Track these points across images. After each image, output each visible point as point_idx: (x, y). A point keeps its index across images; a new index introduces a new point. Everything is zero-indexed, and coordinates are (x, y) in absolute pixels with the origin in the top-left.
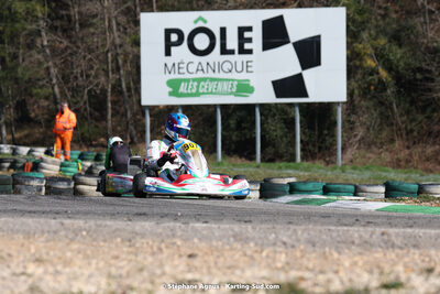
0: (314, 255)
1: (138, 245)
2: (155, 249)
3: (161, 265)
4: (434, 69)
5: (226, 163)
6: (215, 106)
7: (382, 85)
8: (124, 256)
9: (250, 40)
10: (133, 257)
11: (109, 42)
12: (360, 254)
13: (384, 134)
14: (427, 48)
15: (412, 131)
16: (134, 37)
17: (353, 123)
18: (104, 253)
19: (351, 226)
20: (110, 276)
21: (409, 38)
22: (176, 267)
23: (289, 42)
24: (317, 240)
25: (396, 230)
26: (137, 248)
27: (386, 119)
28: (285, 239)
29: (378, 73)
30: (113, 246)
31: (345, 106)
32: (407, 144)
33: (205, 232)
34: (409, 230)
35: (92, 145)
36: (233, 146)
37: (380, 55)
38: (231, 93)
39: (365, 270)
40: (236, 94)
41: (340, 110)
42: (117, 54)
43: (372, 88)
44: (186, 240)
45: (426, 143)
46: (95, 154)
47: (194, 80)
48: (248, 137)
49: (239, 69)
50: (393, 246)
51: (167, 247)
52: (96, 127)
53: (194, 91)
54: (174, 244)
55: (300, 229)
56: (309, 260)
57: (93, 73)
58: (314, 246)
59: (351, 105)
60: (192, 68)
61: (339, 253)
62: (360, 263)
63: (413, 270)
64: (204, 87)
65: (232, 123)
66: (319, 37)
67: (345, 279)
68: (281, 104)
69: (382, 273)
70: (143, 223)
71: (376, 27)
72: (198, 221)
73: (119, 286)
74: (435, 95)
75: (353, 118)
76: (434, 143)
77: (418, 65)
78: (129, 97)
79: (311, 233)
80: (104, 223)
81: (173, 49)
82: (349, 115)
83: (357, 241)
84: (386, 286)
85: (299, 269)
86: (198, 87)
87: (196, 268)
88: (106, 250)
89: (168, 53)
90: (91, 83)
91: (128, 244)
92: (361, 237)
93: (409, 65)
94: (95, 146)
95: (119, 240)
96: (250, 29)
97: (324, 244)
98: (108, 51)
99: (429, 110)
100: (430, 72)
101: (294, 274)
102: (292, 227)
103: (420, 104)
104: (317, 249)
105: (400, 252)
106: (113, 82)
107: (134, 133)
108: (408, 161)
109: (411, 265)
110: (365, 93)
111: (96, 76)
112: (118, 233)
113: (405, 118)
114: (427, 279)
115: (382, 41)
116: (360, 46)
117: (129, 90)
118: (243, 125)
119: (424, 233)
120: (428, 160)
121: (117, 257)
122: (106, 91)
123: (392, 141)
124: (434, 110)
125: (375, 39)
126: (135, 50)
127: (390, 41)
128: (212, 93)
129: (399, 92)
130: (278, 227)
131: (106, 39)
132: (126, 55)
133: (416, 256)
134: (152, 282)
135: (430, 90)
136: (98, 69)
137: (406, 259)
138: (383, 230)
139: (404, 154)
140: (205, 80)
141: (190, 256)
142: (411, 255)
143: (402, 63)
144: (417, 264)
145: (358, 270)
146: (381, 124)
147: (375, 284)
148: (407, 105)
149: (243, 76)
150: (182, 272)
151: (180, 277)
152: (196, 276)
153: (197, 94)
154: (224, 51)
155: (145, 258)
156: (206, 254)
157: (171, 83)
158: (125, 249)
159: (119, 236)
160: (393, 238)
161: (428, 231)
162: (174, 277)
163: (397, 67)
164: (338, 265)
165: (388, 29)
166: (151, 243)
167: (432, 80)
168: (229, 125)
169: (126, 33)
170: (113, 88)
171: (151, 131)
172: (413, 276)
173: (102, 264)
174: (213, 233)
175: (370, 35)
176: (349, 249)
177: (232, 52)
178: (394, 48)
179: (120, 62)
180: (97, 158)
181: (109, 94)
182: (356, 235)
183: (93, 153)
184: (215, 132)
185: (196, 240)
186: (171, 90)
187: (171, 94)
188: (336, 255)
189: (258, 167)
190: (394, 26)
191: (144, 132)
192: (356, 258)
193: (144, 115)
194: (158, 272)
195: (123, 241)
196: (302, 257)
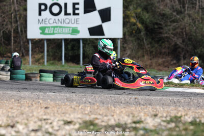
0: (103, 108)
1: (22, 102)
2: (30, 104)
3: (32, 112)
4: (162, 23)
5: (66, 65)
6: (61, 39)
7: (139, 31)
8: (15, 108)
9: (78, 9)
10: (19, 108)
11: (12, 9)
12: (124, 107)
13: (140, 53)
14: (160, 14)
15: (152, 52)
16: (24, 7)
17: (125, 48)
18: (6, 105)
19: (122, 95)
20: (8, 116)
21: (152, 9)
22: (38, 113)
23: (96, 10)
24: (105, 101)
25: (142, 97)
26: (22, 104)
27: (141, 46)
28: (90, 100)
29: (137, 25)
30: (11, 103)
31: (122, 40)
32: (150, 58)
33: (53, 97)
34: (148, 97)
35: (4, 57)
36: (69, 58)
37: (138, 17)
38: (69, 33)
39: (126, 115)
40: (71, 34)
41: (119, 42)
42: (16, 15)
43: (134, 32)
44: (44, 101)
45: (159, 57)
46: (5, 61)
47: (52, 27)
48: (77, 53)
49: (73, 22)
50: (140, 104)
51: (35, 104)
52: (6, 48)
53: (52, 32)
54: (39, 102)
55: (97, 96)
56: (100, 110)
57: (5, 23)
58: (103, 104)
59: (124, 40)
60: (51, 21)
61: (115, 107)
62: (124, 112)
63: (148, 115)
64: (57, 30)
65: (69, 47)
66: (110, 8)
67: (117, 119)
68: (92, 39)
69: (133, 117)
70: (25, 93)
71: (137, 3)
72: (51, 92)
73: (12, 121)
74: (163, 35)
75: (125, 45)
76: (163, 58)
77: (156, 21)
78: (22, 34)
79: (102, 98)
80: (7, 92)
81: (42, 13)
82: (123, 44)
83: (123, 102)
84: (135, 122)
85: (95, 115)
86: (54, 30)
87: (48, 113)
88: (7, 104)
89: (40, 14)
90: (4, 28)
91: (17, 102)
92: (125, 100)
93: (152, 21)
94: (5, 57)
95: (13, 100)
96: (78, 4)
97: (108, 103)
98: (12, 13)
99: (160, 42)
100: (161, 24)
101: (93, 116)
102: (94, 95)
103: (157, 39)
104: (105, 105)
105: (143, 107)
106: (14, 27)
107: (24, 51)
108: (150, 66)
109: (147, 113)
110: (131, 34)
111: (6, 25)
112: (13, 97)
113: (149, 46)
114: (154, 120)
115: (139, 10)
116: (129, 12)
117: (22, 31)
118: (75, 48)
119: (154, 99)
120: (159, 65)
121: (12, 108)
122: (11, 32)
123: (143, 56)
124: (163, 42)
125: (136, 9)
126: (25, 13)
127: (143, 10)
128: (60, 33)
129: (147, 34)
130: (87, 95)
131: (11, 8)
132: (21, 15)
133: (150, 109)
134: (27, 120)
135: (161, 33)
136: (7, 21)
137: (146, 110)
138: (136, 97)
139: (148, 62)
140: (57, 27)
141: (46, 108)
142: (148, 108)
143: (148, 20)
144: (150, 113)
145: (123, 115)
146: (138, 49)
147: (129, 121)
148: (150, 40)
149: (75, 26)
150: (42, 115)
151: (40, 117)
152: (48, 117)
153: (53, 34)
154: (66, 14)
155: (25, 109)
156: (53, 107)
157: (41, 28)
158: (16, 104)
159: (14, 98)
160: (140, 101)
161: (156, 97)
162: (37, 117)
163: (146, 22)
164: (114, 113)
165: (142, 4)
166: (28, 102)
167: (162, 28)
168: (68, 48)
169: (20, 5)
170: (14, 30)
171: (32, 51)
172: (148, 118)
173: (4, 111)
174: (57, 98)
175: (134, 7)
176: (119, 105)
177: (70, 14)
178: (145, 13)
179: (18, 18)
180: (7, 63)
181: (12, 33)
182: (123, 99)
183: (4, 60)
184: (61, 51)
185: (49, 101)
186: (41, 31)
187: (41, 33)
188: (113, 108)
189: (81, 68)
190: (145, 3)
191: (28, 51)
192: (122, 110)
193: (28, 43)
194: (31, 115)
195: (15, 101)
196: (98, 108)
